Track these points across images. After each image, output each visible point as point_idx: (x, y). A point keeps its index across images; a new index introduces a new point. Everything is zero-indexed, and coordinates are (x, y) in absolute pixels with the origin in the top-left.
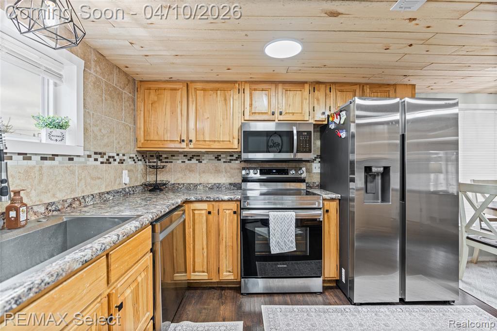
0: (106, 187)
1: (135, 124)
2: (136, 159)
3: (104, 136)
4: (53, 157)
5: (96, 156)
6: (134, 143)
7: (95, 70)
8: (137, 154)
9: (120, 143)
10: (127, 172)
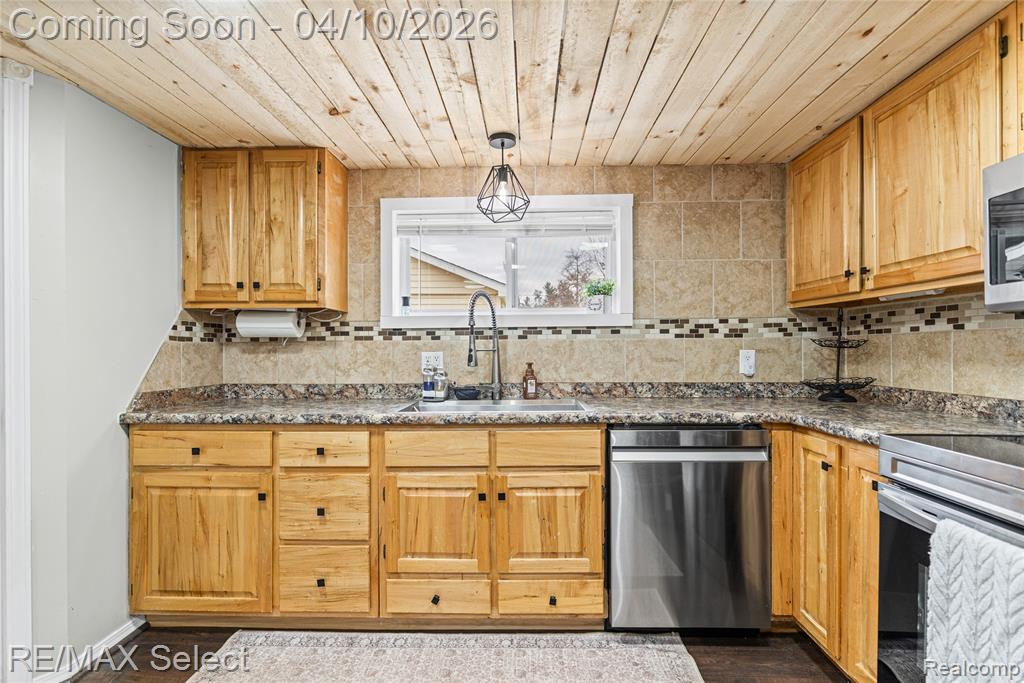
0: (688, 376)
1: (783, 254)
2: (791, 328)
3: (683, 292)
4: (588, 330)
5: (665, 326)
6: (780, 293)
7: (660, 196)
8: (793, 316)
9: (731, 299)
10: (752, 353)
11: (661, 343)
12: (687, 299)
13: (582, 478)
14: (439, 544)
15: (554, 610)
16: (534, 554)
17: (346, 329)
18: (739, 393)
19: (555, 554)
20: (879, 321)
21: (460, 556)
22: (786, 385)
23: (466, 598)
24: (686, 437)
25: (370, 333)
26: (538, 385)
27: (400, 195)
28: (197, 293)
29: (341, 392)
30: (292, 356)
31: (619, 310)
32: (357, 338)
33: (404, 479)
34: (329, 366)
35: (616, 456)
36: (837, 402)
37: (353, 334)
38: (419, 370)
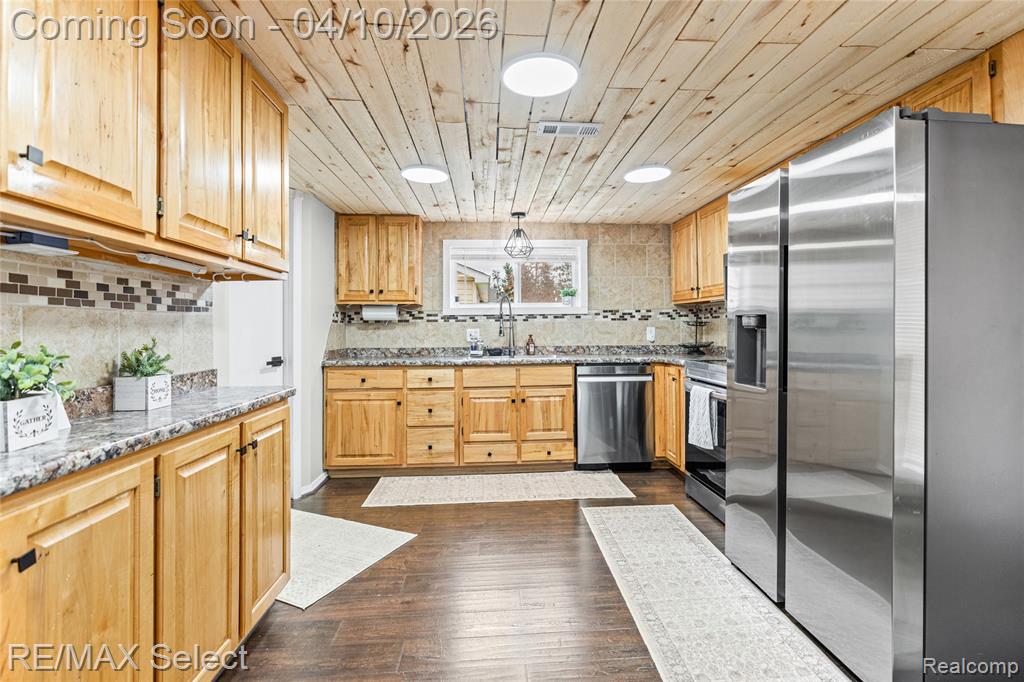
0: (618, 342)
1: (670, 275)
2: (675, 315)
3: (615, 295)
4: (563, 316)
5: (606, 314)
6: (668, 296)
7: (603, 241)
8: (675, 308)
9: (642, 299)
10: (654, 329)
11: (604, 323)
12: (618, 299)
13: (563, 391)
14: (491, 427)
15: (550, 458)
16: (539, 430)
17: (421, 315)
18: (646, 351)
19: (550, 430)
20: (715, 312)
21: (501, 432)
22: (671, 347)
23: (505, 454)
24: (618, 370)
25: (436, 318)
26: (535, 347)
27: (454, 238)
28: (346, 295)
29: (419, 352)
30: (389, 331)
31: (580, 304)
32: (428, 321)
33: (472, 393)
34: (411, 337)
35: (579, 379)
36: (696, 354)
37: (426, 318)
38: (465, 340)
